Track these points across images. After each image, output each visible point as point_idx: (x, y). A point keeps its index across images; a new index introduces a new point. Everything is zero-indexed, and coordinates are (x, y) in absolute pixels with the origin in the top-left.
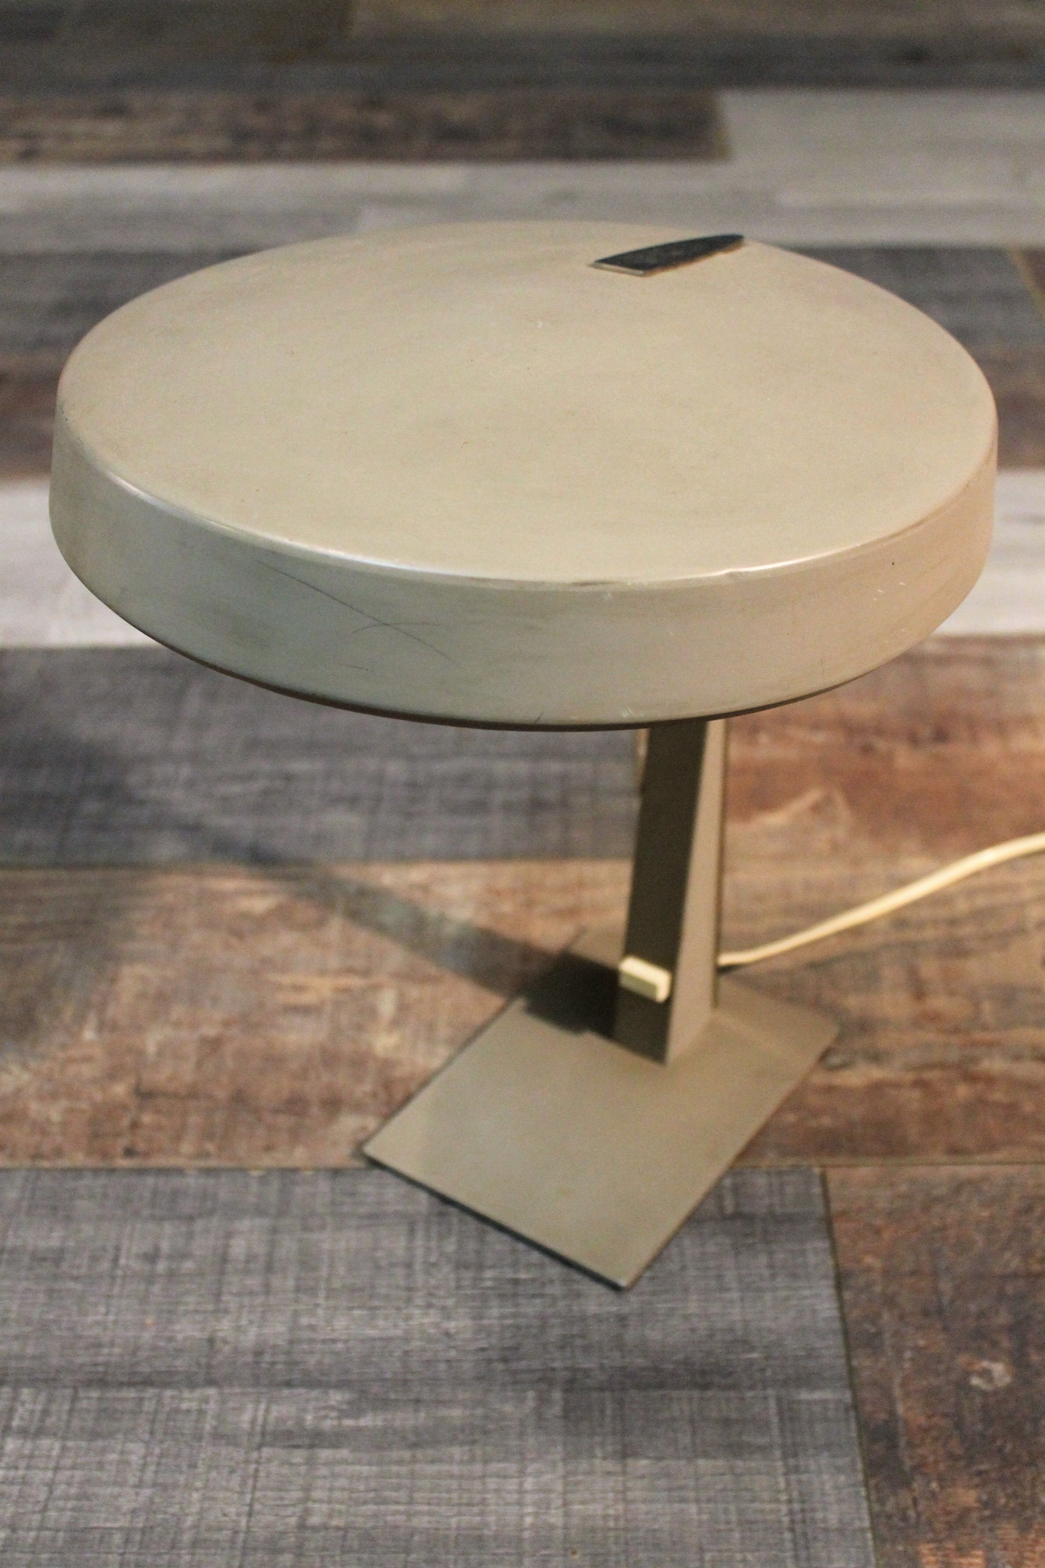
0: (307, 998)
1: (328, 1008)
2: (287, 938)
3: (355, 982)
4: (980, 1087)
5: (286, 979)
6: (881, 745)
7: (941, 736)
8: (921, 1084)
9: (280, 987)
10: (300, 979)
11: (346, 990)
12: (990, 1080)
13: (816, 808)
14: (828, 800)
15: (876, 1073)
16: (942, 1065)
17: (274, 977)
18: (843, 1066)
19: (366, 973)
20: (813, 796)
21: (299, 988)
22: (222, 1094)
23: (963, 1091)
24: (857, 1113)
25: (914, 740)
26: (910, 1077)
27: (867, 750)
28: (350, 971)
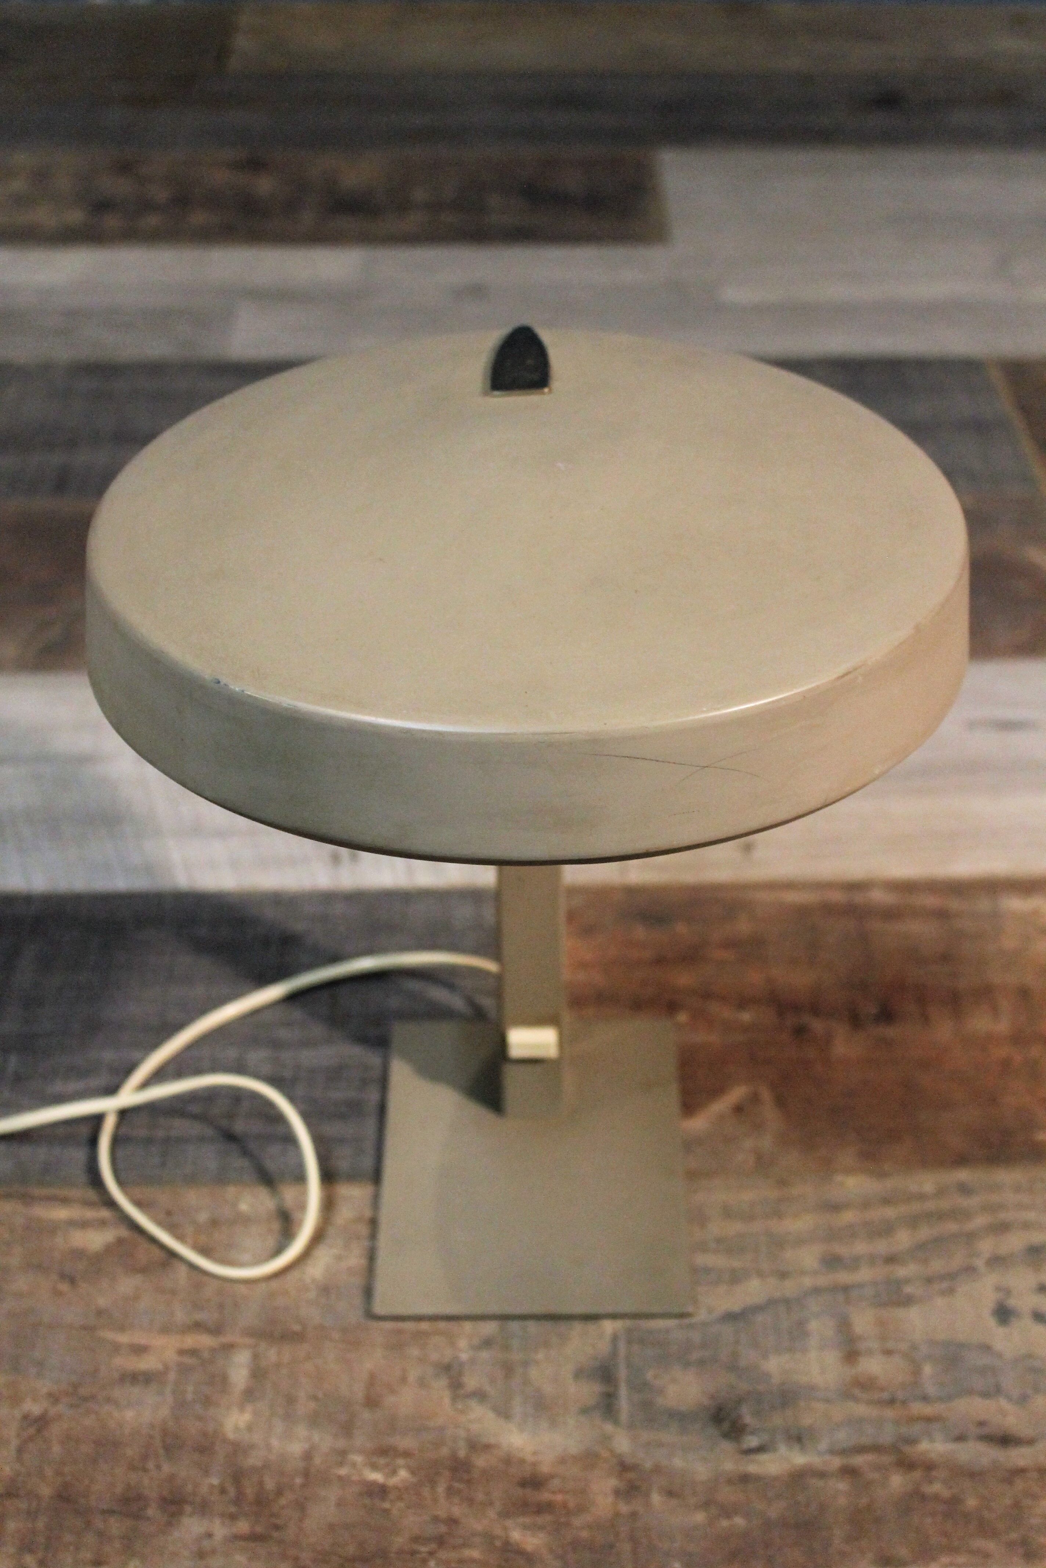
0: (147, 1363)
1: (172, 1376)
2: (127, 1284)
3: (205, 1341)
4: (917, 1474)
5: (123, 1338)
6: (817, 1026)
7: (887, 1015)
8: (849, 1472)
9: (116, 1348)
10: (140, 1338)
11: (193, 1352)
12: (929, 1467)
13: (738, 1109)
14: (755, 1099)
15: (800, 1459)
16: (876, 1448)
17: (109, 1335)
18: (761, 1449)
19: (216, 1330)
20: (737, 1093)
21: (139, 1350)
22: (46, 1491)
23: (897, 1481)
24: (775, 1511)
25: (855, 1021)
26: (836, 1462)
27: (800, 1032)
28: (198, 1327)
